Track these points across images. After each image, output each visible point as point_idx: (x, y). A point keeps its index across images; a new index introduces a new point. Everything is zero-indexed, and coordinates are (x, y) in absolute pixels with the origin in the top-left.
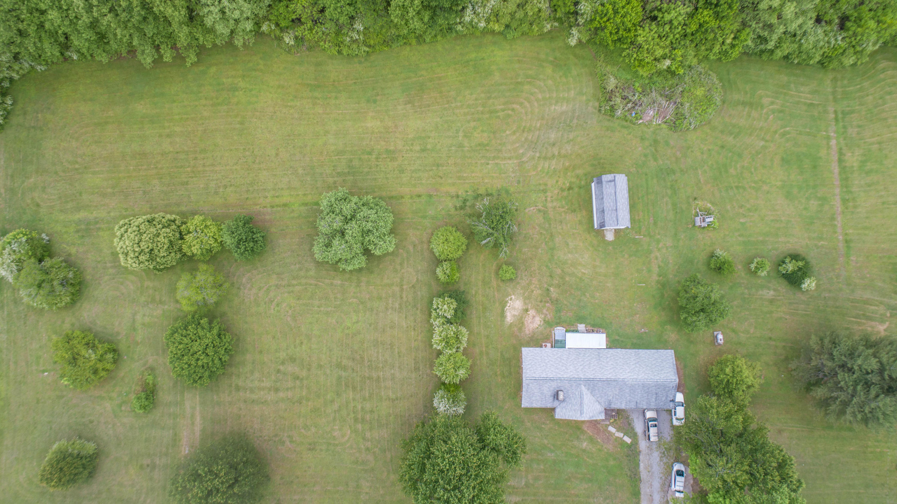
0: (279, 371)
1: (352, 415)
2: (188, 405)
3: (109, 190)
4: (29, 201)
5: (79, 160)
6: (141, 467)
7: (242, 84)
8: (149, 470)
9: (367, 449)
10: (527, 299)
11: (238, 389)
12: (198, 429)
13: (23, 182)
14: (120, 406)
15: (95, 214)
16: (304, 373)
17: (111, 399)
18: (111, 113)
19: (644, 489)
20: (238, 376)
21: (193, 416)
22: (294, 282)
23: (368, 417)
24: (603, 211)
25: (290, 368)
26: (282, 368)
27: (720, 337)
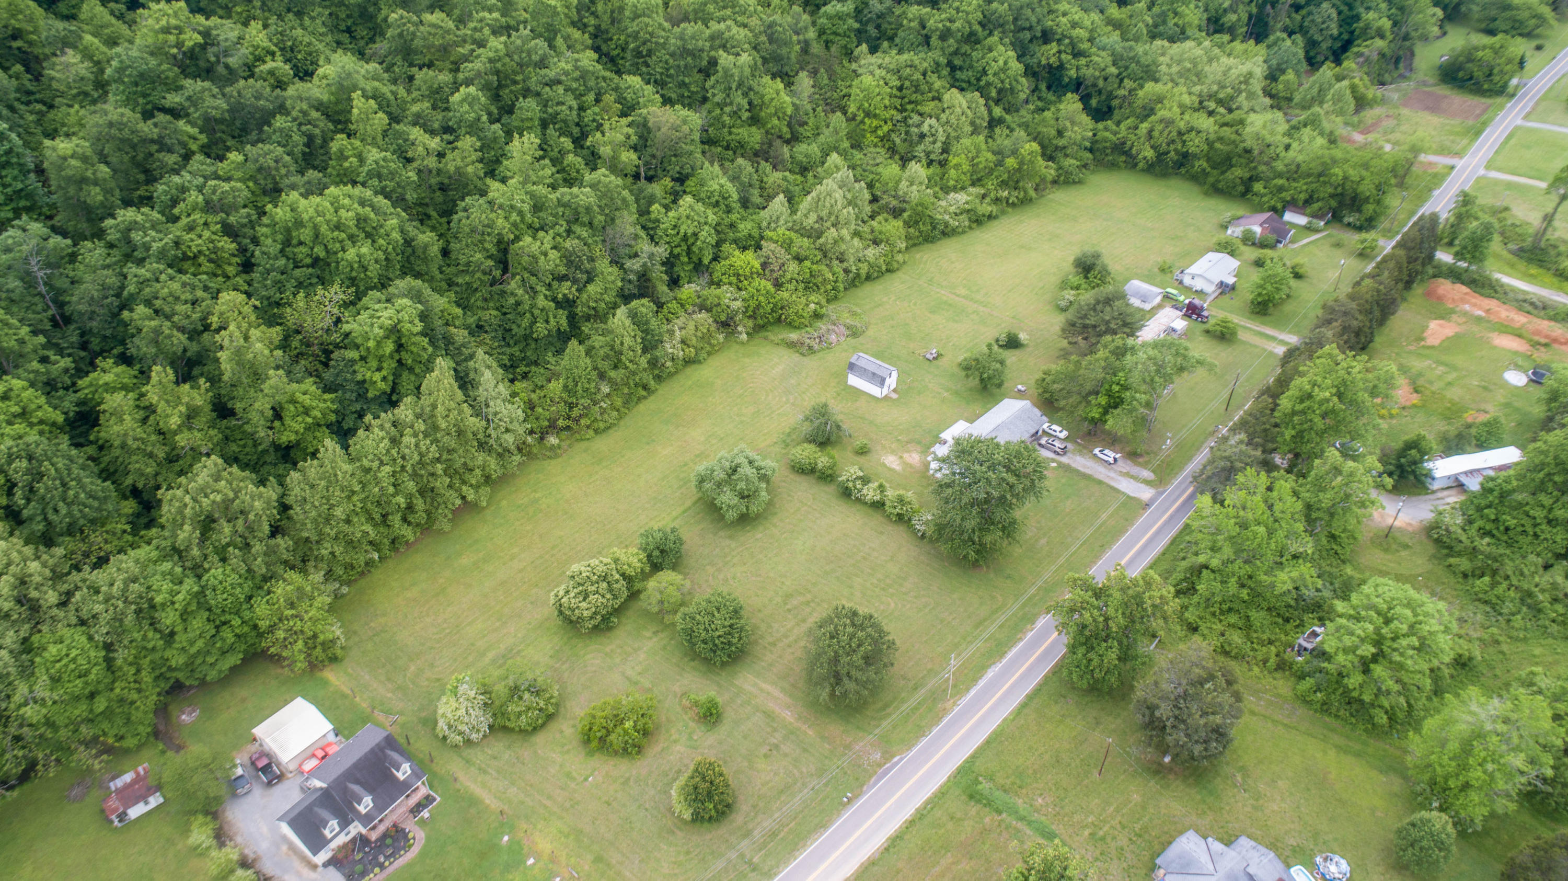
0: (789, 610)
1: (877, 590)
2: (747, 687)
3: (498, 624)
4: (426, 683)
5: (445, 625)
6: (765, 756)
7: (537, 495)
8: (774, 752)
9: (916, 597)
10: (893, 452)
11: (774, 644)
12: (776, 693)
13: (405, 676)
14: (690, 738)
15: (502, 646)
16: (809, 597)
17: (675, 741)
18: (441, 581)
19: (1101, 477)
20: (762, 637)
21: (762, 690)
22: (729, 559)
23: (888, 581)
24: (874, 374)
25: (794, 602)
26: (788, 607)
27: (1020, 387)
